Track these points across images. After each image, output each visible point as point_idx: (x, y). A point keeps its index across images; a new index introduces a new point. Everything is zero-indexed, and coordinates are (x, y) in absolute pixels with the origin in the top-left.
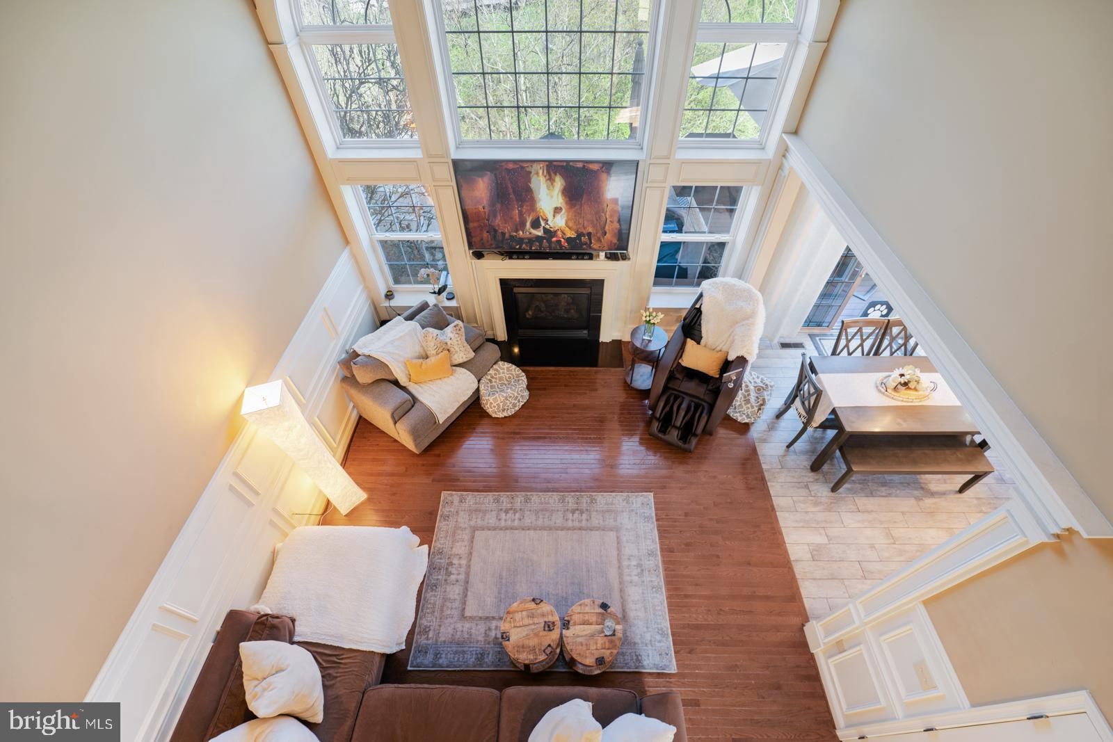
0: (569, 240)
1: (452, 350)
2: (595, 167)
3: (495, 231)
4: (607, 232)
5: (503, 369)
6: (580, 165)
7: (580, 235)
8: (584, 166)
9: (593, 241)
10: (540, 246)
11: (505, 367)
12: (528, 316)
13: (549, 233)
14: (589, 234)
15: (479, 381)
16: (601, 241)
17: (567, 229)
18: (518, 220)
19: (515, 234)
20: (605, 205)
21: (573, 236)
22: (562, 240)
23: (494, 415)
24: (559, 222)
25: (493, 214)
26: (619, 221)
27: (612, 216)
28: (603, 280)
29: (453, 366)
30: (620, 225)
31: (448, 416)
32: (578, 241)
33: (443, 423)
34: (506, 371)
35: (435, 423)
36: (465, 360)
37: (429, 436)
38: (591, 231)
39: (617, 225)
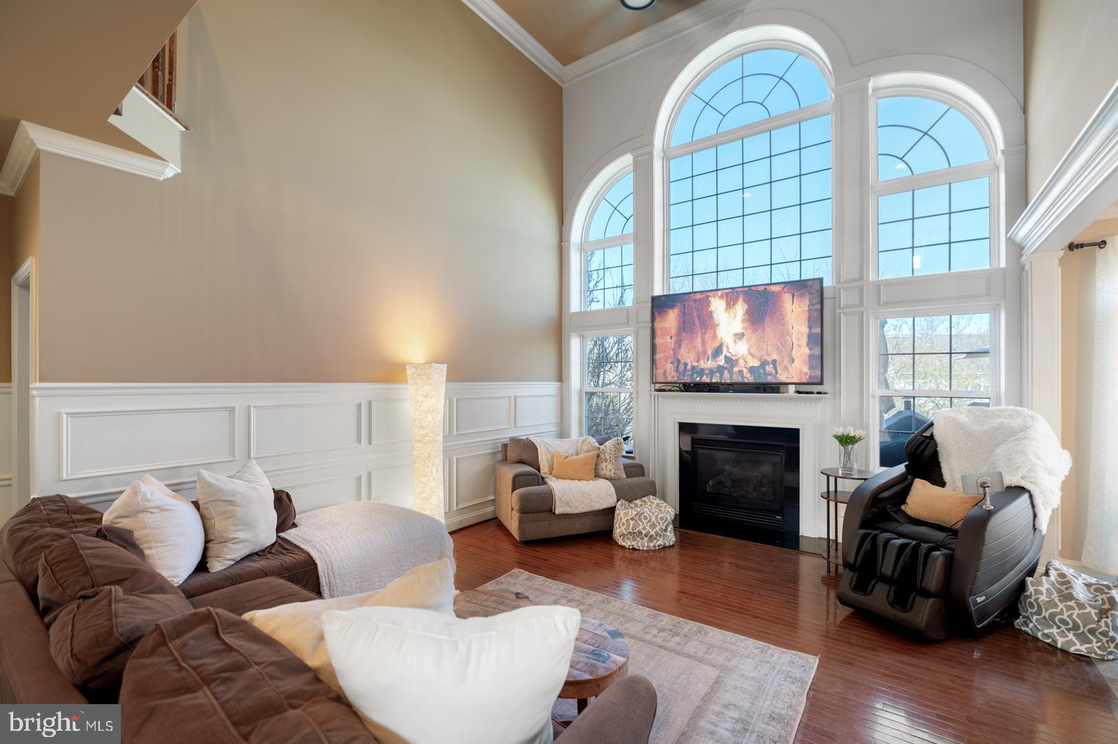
0: (752, 370)
2: (776, 289)
3: (679, 361)
4: (795, 358)
6: (762, 288)
7: (764, 364)
8: (765, 289)
9: (779, 371)
10: (721, 377)
12: (708, 490)
13: (731, 362)
14: (774, 362)
15: (618, 501)
16: (789, 372)
17: (750, 356)
18: (700, 348)
19: (696, 364)
20: (790, 327)
21: (756, 365)
22: (745, 370)
24: (740, 350)
25: (679, 344)
26: (808, 345)
27: (798, 340)
28: (798, 430)
29: (597, 475)
30: (810, 349)
31: (568, 511)
32: (762, 371)
33: (559, 515)
34: (654, 506)
35: (551, 511)
36: (613, 475)
37: (539, 523)
38: (777, 359)
39: (806, 351)
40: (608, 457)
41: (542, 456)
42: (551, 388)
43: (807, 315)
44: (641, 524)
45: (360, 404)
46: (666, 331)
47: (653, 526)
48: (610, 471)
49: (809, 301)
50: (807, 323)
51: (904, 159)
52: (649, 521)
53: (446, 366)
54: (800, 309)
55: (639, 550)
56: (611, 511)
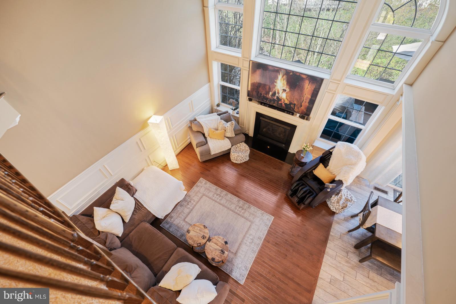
0: (286, 104)
1: (226, 131)
2: (304, 77)
3: (258, 92)
4: (303, 105)
5: (243, 146)
6: (298, 74)
7: (291, 104)
8: (300, 75)
9: (295, 108)
10: (274, 103)
11: (244, 145)
12: (264, 131)
13: (279, 99)
14: (295, 104)
15: (232, 146)
16: (299, 109)
18: (268, 90)
19: (265, 95)
20: (304, 94)
22: (283, 103)
23: (232, 161)
24: (283, 96)
26: (309, 103)
27: (306, 99)
28: (297, 126)
29: (225, 137)
30: (309, 104)
31: (215, 153)
32: (289, 106)
33: (213, 155)
34: (244, 147)
35: (209, 153)
36: (230, 137)
37: (206, 157)
38: (296, 103)
39: (307, 104)
40: (229, 131)
41: (205, 130)
42: (206, 88)
43: (312, 91)
48: (229, 135)
49: (315, 86)
50: (311, 95)
54: (310, 89)
56: (229, 151)
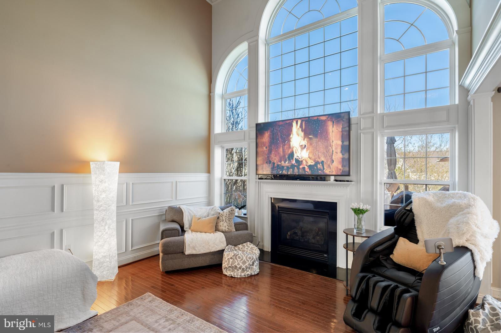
0: (310, 167)
1: (221, 218)
2: (324, 118)
4: (334, 160)
5: (249, 247)
6: (316, 118)
7: (317, 163)
8: (318, 118)
9: (325, 168)
10: (293, 171)
12: (287, 236)
13: (299, 162)
14: (322, 162)
15: (227, 246)
16: (330, 168)
17: (309, 159)
18: (282, 154)
19: (280, 163)
20: (331, 141)
21: (312, 164)
22: (306, 167)
23: (225, 273)
24: (303, 155)
25: (270, 151)
26: (341, 152)
27: (336, 149)
28: (336, 203)
29: (217, 229)
30: (343, 155)
31: (194, 252)
32: (315, 168)
33: (188, 255)
34: (249, 249)
35: (183, 253)
36: (227, 230)
37: (175, 260)
38: (324, 160)
39: (340, 155)
40: (224, 219)
41: (185, 218)
42: (203, 177)
43: (341, 133)
44: (237, 261)
45: (54, 186)
46: (264, 144)
47: (244, 263)
48: (225, 227)
49: (342, 125)
50: (341, 139)
51: (399, 40)
52: (242, 260)
53: (119, 163)
54: (337, 130)
55: (235, 278)
56: (221, 252)
